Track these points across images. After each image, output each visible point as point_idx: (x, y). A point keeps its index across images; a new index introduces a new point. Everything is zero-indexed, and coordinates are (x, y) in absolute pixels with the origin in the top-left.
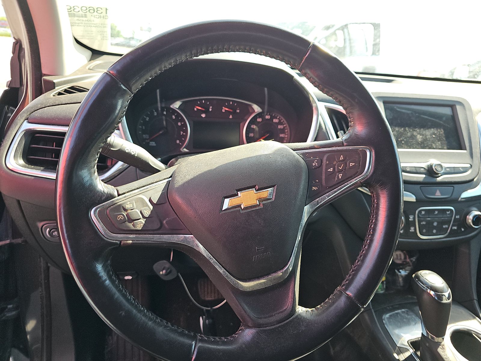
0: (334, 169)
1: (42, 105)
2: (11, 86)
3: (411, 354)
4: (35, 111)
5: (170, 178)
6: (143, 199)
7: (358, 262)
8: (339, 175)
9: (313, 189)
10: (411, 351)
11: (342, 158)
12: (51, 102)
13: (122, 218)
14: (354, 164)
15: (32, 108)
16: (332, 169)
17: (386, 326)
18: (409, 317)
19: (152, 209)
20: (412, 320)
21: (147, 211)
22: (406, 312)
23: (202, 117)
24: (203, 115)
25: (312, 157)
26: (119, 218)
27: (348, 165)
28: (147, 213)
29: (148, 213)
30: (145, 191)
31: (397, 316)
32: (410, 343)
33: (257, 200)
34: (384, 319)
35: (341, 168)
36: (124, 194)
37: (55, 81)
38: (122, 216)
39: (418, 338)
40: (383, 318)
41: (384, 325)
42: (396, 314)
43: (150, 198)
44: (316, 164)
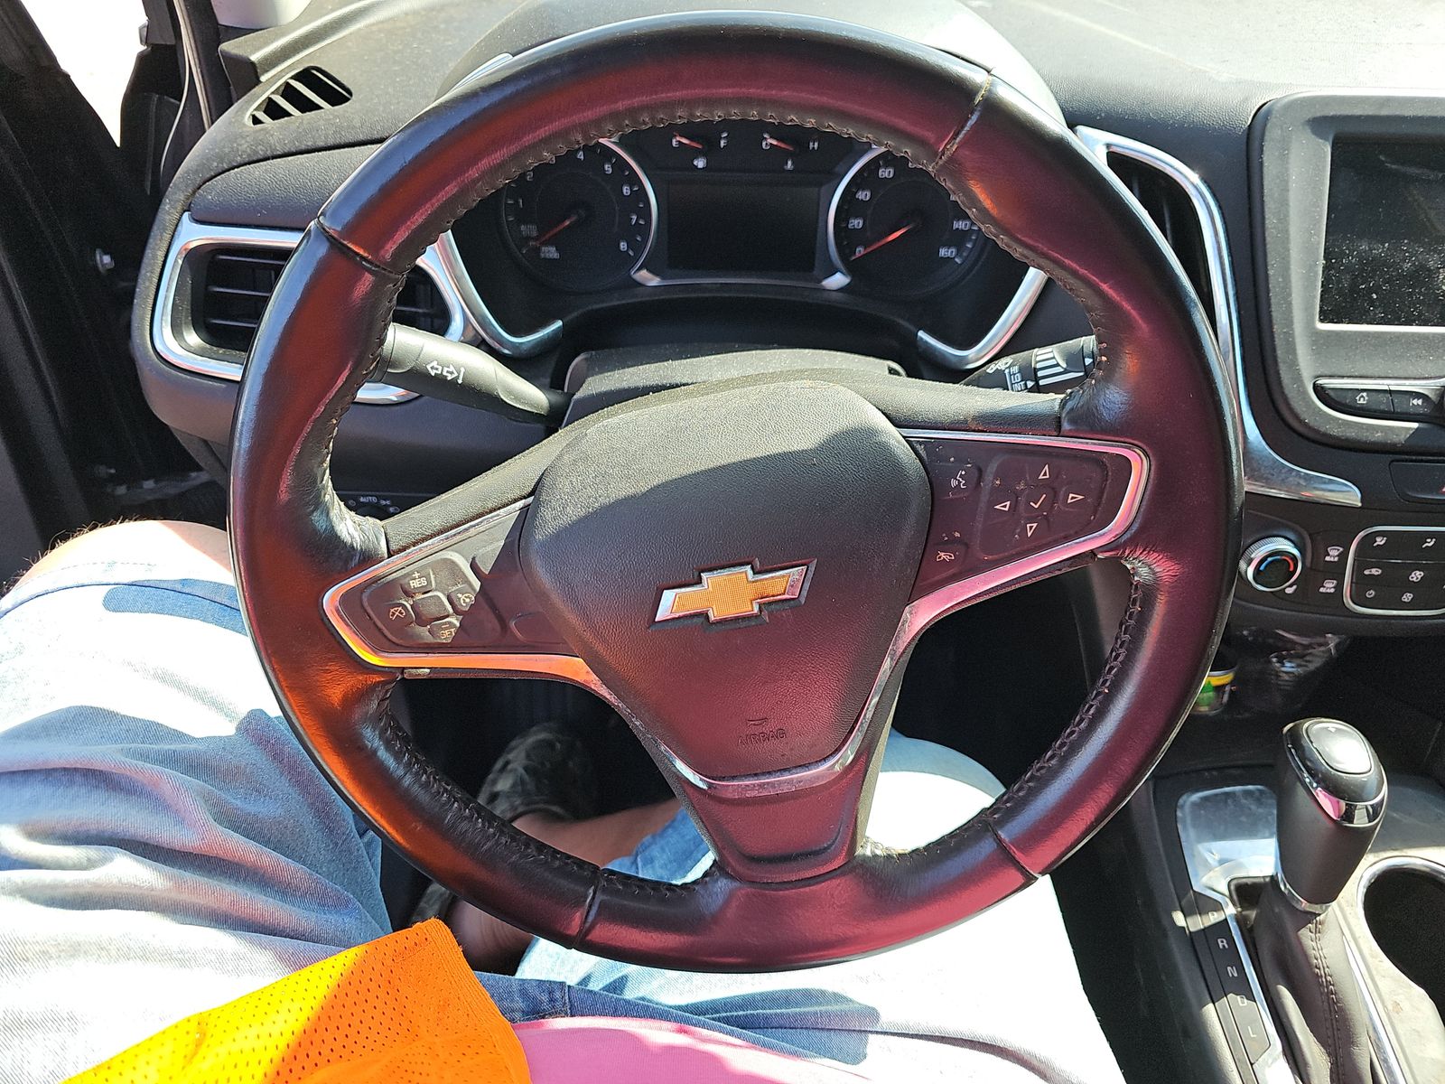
0: (1016, 506)
1: (222, 161)
2: (150, 41)
3: (1226, 919)
4: (204, 183)
5: (530, 495)
6: (453, 562)
7: (1052, 757)
8: (1028, 525)
9: (940, 557)
10: (1230, 910)
11: (1045, 474)
12: (245, 149)
13: (402, 614)
14: (1082, 497)
15: (196, 172)
16: (1008, 503)
17: (1179, 826)
18: (1260, 810)
19: (478, 589)
20: (1267, 821)
21: (467, 595)
22: (1257, 794)
23: (696, 167)
24: (700, 163)
25: (952, 459)
26: (394, 614)
27: (1061, 498)
28: (466, 600)
29: (468, 600)
30: (458, 538)
31: (1226, 802)
32: (1232, 888)
33: (754, 602)
34: (1182, 806)
35: (1036, 507)
36: (404, 549)
37: (254, 58)
38: (400, 609)
39: (1264, 877)
40: (1181, 801)
41: (1176, 822)
42: (1223, 797)
43: (474, 559)
44: (960, 482)
